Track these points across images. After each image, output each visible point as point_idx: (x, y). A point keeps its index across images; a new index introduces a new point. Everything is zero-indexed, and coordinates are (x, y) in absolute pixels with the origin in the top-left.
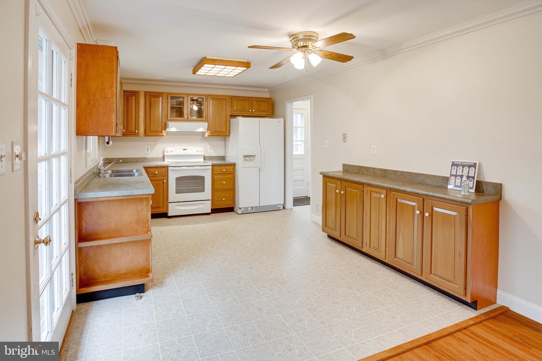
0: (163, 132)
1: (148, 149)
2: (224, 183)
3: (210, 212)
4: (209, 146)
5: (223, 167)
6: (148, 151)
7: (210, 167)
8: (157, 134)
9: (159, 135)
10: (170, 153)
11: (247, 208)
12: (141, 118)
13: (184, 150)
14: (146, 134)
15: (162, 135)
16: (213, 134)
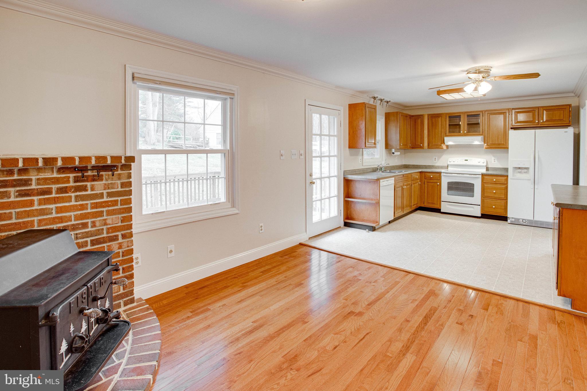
0: (442, 145)
1: (435, 158)
2: (494, 191)
3: (480, 215)
4: (493, 158)
5: (494, 177)
6: (435, 160)
7: (480, 176)
8: (438, 147)
9: (439, 147)
10: (452, 163)
11: (519, 219)
12: (426, 135)
13: (465, 160)
14: (429, 147)
15: (442, 147)
16: (491, 146)
